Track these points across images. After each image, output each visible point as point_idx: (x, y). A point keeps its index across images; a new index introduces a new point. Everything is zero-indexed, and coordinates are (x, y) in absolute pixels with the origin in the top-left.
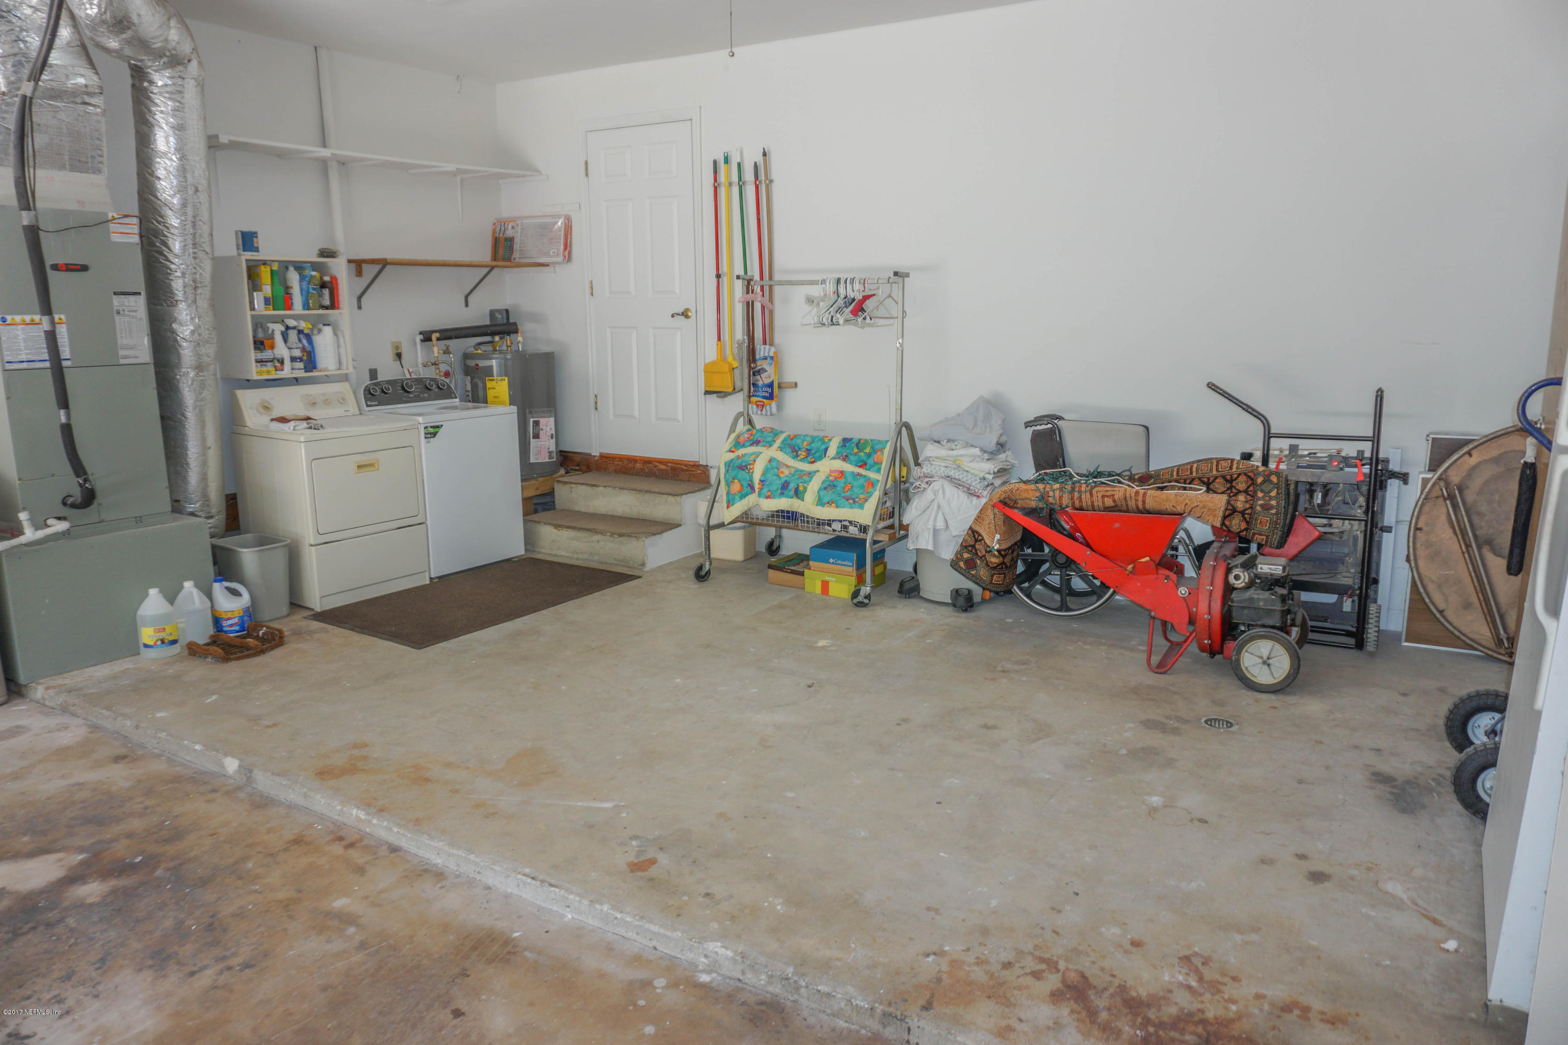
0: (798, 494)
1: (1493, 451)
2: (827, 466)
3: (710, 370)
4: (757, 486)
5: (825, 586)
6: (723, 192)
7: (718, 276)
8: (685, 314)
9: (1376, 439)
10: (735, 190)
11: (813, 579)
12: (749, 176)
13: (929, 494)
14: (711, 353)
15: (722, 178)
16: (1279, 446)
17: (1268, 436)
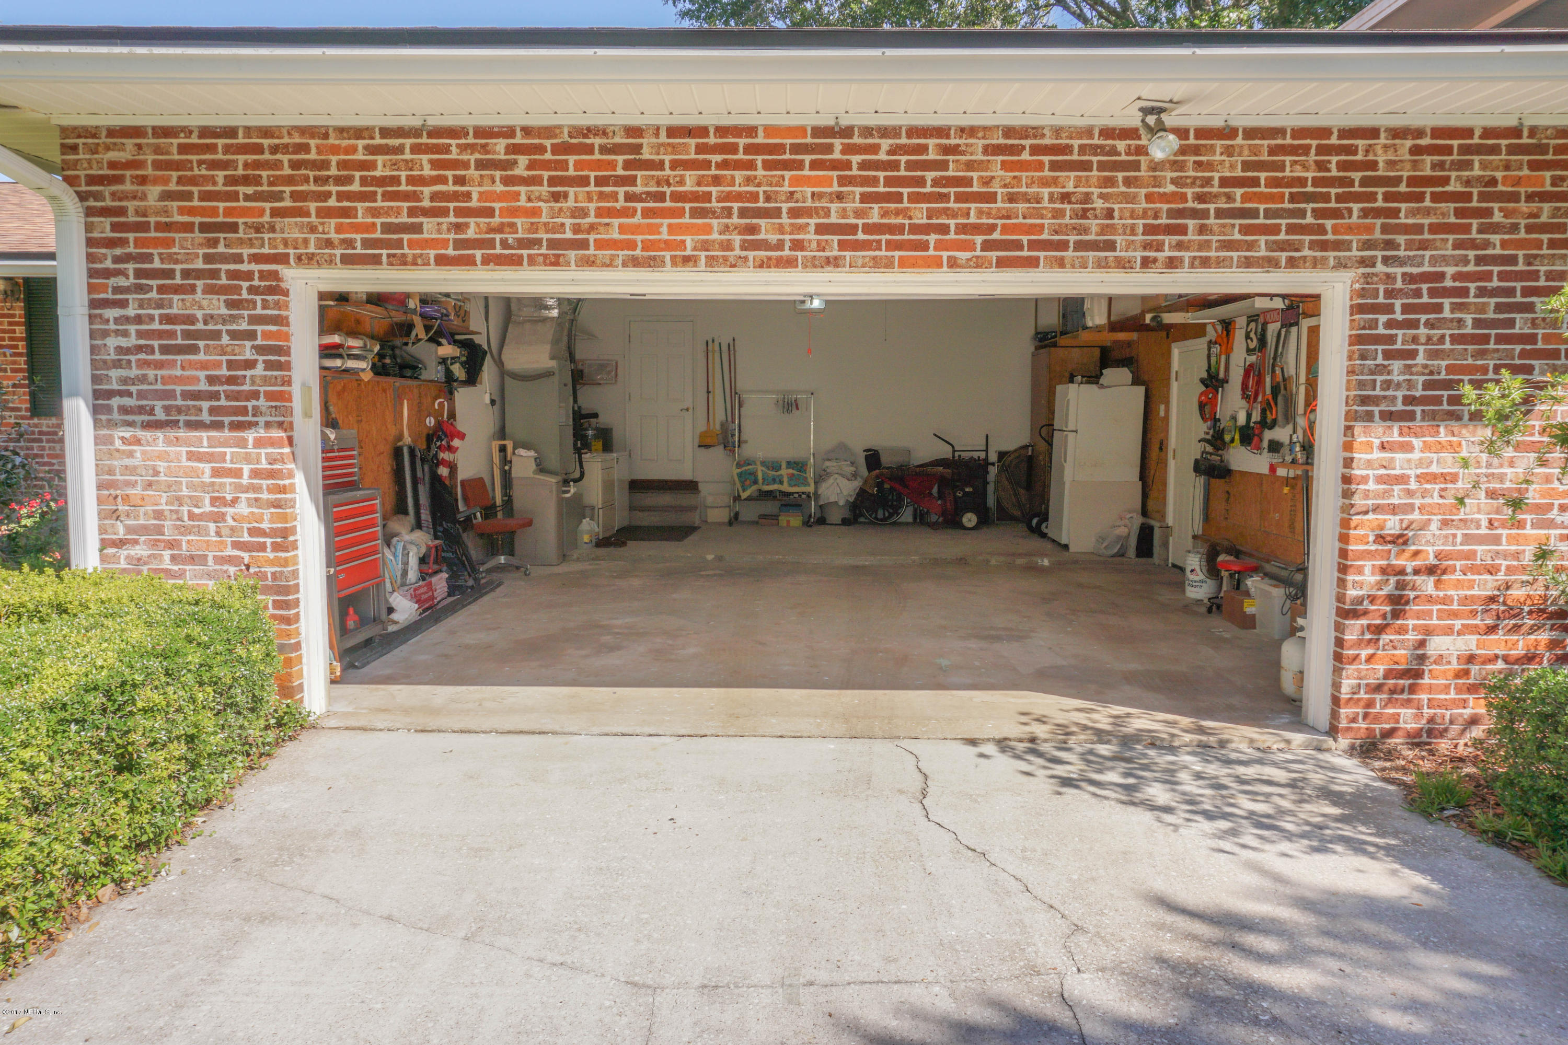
0: (781, 482)
1: (1016, 454)
2: (784, 472)
3: (703, 435)
4: (760, 481)
5: (788, 522)
6: (710, 355)
7: (708, 392)
8: (687, 410)
9: (986, 451)
10: (717, 355)
11: (783, 520)
12: (725, 348)
13: (831, 480)
14: (702, 427)
15: (710, 348)
16: (957, 454)
17: (954, 451)
